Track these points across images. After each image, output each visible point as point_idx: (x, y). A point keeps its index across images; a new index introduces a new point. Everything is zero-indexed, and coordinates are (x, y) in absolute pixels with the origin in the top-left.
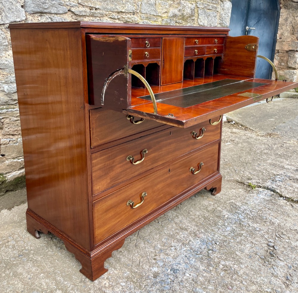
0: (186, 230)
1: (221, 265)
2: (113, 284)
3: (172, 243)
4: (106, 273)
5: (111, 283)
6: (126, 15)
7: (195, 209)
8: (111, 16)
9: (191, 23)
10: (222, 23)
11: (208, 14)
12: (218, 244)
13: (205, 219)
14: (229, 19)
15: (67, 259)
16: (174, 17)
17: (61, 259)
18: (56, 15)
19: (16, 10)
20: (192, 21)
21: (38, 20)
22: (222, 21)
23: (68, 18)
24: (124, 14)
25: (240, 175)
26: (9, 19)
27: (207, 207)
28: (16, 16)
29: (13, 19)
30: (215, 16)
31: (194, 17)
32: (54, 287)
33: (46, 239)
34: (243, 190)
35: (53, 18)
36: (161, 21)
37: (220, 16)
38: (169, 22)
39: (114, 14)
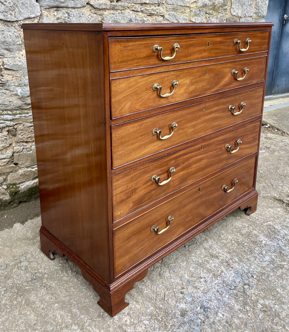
0: (217, 257)
1: (259, 305)
2: (135, 322)
3: (201, 274)
4: (127, 307)
5: (132, 320)
6: (150, 7)
7: (226, 232)
8: (134, 8)
9: (222, 13)
10: (258, 12)
11: (242, 2)
12: (255, 277)
13: (239, 245)
14: (266, 7)
15: (84, 287)
16: (203, 8)
17: (76, 287)
18: (73, 9)
19: (30, 5)
20: (225, 11)
21: (54, 15)
22: (259, 10)
23: (86, 12)
24: (148, 6)
25: (278, 191)
26: (22, 15)
27: (240, 230)
28: (31, 12)
29: (27, 15)
30: (250, 5)
31: (227, 7)
32: (70, 320)
33: (61, 261)
34: (283, 210)
35: (71, 13)
36: (189, 12)
37: (256, 4)
38: (198, 13)
39: (137, 6)
